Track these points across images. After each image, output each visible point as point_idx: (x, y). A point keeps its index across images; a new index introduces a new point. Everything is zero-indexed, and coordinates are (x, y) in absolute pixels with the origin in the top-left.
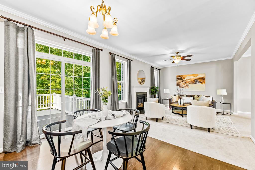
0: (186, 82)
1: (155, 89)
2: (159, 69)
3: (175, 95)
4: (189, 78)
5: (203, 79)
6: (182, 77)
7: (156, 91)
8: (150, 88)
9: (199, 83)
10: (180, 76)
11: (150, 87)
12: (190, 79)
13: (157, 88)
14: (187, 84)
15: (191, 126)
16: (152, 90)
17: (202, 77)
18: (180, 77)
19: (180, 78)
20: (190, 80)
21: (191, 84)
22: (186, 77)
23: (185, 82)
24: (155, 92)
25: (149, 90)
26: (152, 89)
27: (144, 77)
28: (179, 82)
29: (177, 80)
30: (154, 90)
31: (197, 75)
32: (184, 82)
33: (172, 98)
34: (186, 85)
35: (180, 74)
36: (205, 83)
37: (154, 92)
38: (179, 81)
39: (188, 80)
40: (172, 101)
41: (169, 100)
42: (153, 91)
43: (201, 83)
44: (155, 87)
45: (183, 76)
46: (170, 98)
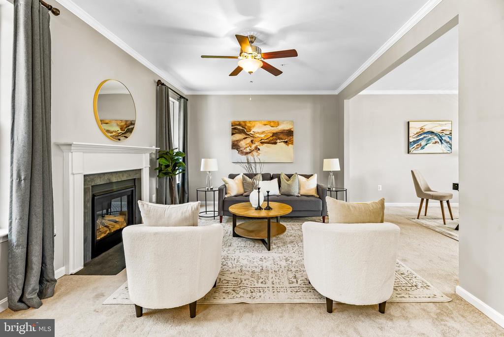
0: (254, 139)
1: (172, 159)
2: (184, 98)
3: (232, 177)
4: (260, 130)
5: (290, 133)
6: (245, 125)
7: (176, 165)
8: (154, 156)
9: (283, 143)
10: (240, 122)
11: (154, 152)
12: (263, 132)
13: (178, 154)
14: (257, 144)
15: (329, 302)
16: (163, 162)
17: (287, 129)
18: (240, 125)
19: (239, 128)
20: (262, 136)
21: (266, 144)
22: (254, 127)
23: (252, 139)
24: (174, 170)
25: (151, 161)
26: (161, 157)
27: (129, 118)
28: (237, 139)
29: (233, 134)
30: (168, 163)
31: (278, 124)
32: (249, 140)
33: (227, 185)
34: (253, 146)
35: (240, 118)
36: (292, 144)
37: (170, 169)
38: (238, 137)
39: (258, 135)
40: (226, 194)
41: (217, 193)
42: (167, 166)
43: (286, 142)
44: (173, 150)
45: (248, 125)
46: (221, 184)
